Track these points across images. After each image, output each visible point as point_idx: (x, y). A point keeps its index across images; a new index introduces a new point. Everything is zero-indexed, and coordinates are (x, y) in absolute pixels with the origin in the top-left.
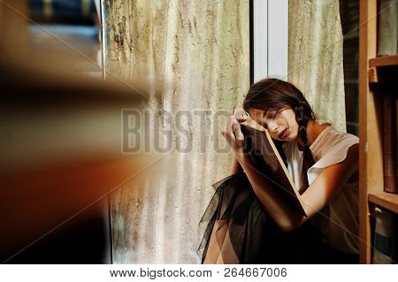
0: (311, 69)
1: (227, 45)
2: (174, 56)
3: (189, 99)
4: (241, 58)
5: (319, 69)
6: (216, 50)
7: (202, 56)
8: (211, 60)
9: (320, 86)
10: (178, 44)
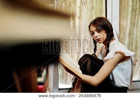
0: (128, 17)
1: (98, 9)
2: (79, 14)
3: (85, 28)
4: (103, 13)
5: (131, 17)
6: (94, 11)
7: (89, 14)
8: (92, 15)
9: (131, 23)
10: (80, 10)
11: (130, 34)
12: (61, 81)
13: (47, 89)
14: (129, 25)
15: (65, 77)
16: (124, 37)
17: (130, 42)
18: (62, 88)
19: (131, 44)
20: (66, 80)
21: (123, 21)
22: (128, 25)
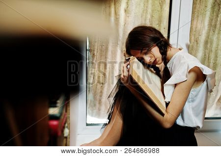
0: (205, 14)
2: (125, 4)
4: (164, 6)
5: (211, 14)
6: (150, 1)
7: (142, 5)
8: (147, 7)
9: (210, 24)
11: (206, 42)
12: (91, 112)
13: (66, 125)
14: (206, 28)
15: (97, 105)
16: (197, 46)
17: (205, 55)
18: (93, 123)
19: (207, 59)
20: (99, 110)
21: (197, 21)
22: (204, 27)
